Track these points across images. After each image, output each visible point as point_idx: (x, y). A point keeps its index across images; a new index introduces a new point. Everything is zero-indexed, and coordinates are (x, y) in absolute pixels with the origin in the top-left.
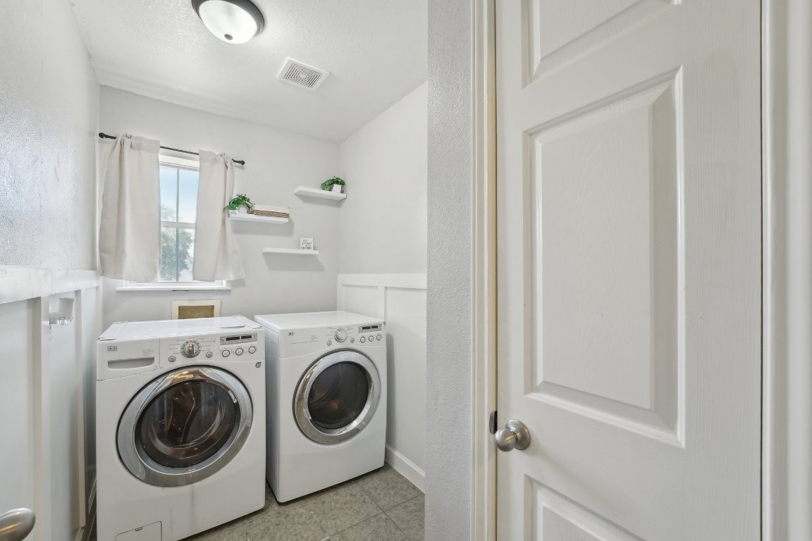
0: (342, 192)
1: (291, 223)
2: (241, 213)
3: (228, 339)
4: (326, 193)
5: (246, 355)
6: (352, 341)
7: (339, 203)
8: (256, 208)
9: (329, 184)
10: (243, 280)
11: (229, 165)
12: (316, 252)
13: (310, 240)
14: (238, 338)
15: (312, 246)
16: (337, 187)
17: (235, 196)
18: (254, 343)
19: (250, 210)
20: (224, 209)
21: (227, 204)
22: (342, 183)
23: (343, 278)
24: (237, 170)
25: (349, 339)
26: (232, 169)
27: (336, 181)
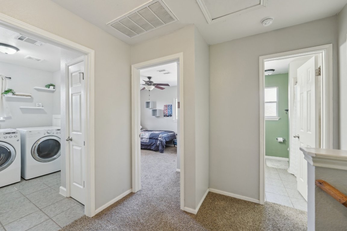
0: (54, 88)
1: (32, 98)
2: (10, 95)
3: (6, 133)
4: (47, 89)
5: (13, 138)
6: (53, 133)
7: (53, 92)
8: (16, 93)
9: (49, 86)
10: (11, 117)
11: (4, 79)
12: (43, 108)
13: (40, 104)
14: (10, 133)
15: (41, 106)
16: (51, 87)
17: (7, 89)
18: (16, 135)
19: (14, 94)
20: (2, 94)
21: (3, 92)
22: (54, 86)
23: (54, 116)
24: (8, 80)
25: (52, 133)
26: (5, 80)
27: (52, 85)
